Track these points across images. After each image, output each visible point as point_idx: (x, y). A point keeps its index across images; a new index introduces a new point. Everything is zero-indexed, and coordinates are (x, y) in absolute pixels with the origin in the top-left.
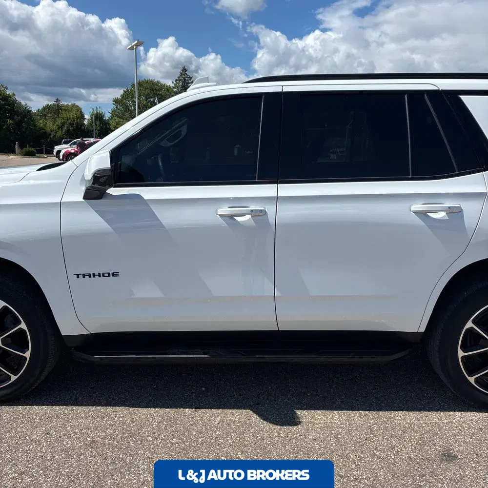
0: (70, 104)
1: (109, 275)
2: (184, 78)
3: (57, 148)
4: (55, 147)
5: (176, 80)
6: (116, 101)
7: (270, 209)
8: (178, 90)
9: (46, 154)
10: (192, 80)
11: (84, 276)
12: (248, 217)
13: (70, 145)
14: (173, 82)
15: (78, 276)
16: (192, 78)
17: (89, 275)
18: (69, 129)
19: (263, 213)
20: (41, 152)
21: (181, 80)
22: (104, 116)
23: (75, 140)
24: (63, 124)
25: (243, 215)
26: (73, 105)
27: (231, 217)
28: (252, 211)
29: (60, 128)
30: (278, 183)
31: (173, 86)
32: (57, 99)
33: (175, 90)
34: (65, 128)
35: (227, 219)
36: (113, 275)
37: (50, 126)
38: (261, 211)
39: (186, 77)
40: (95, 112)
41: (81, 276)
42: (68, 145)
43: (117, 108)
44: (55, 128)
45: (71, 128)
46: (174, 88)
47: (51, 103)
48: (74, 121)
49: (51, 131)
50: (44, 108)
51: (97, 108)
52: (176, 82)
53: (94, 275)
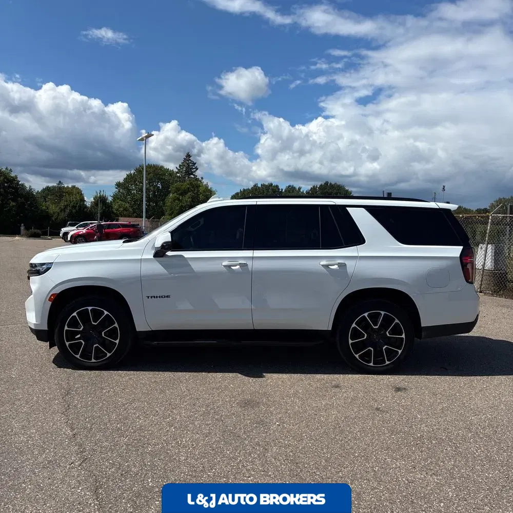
0: (70, 186)
1: (165, 297)
2: (188, 164)
3: (64, 230)
4: (62, 229)
5: (180, 166)
6: (119, 185)
7: (249, 263)
8: (182, 175)
9: (50, 235)
10: (196, 166)
11: (151, 297)
12: (238, 267)
13: (77, 227)
14: (177, 168)
15: (148, 297)
16: (195, 163)
17: (154, 297)
18: (72, 212)
19: (246, 265)
20: (45, 234)
21: (184, 166)
22: (107, 199)
23: (82, 223)
24: (66, 207)
25: (235, 266)
26: (74, 187)
27: (229, 266)
28: (240, 263)
29: (63, 210)
30: (253, 250)
31: (177, 171)
32: (60, 182)
33: (178, 175)
34: (68, 211)
35: (228, 268)
36: (167, 296)
37: (53, 208)
38: (245, 264)
39: (191, 163)
40: (99, 195)
41: (150, 297)
42: (74, 228)
43: (119, 191)
44: (57, 210)
45: (74, 211)
46: (177, 173)
47: (51, 185)
48: (77, 203)
49: (54, 213)
50: (44, 190)
51: (100, 192)
52: (180, 167)
53: (157, 297)
